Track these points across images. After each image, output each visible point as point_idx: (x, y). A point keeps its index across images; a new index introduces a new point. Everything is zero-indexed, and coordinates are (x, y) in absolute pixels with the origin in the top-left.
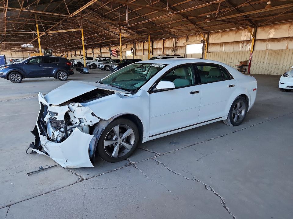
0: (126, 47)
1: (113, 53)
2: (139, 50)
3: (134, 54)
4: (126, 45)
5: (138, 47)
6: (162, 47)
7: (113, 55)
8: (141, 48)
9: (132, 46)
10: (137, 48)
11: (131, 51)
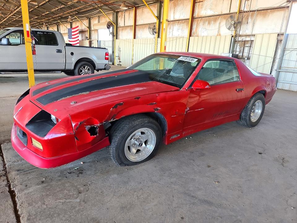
0: (99, 22)
1: (73, 34)
2: (125, 27)
3: (113, 36)
4: (99, 17)
5: (123, 19)
6: (188, 16)
7: (73, 37)
8: (131, 22)
9: (110, 18)
10: (121, 23)
11: (108, 28)
